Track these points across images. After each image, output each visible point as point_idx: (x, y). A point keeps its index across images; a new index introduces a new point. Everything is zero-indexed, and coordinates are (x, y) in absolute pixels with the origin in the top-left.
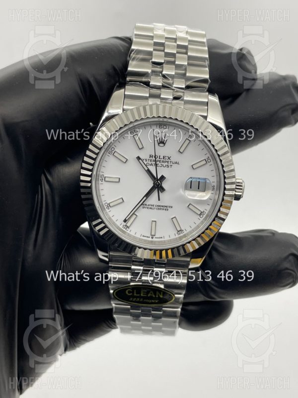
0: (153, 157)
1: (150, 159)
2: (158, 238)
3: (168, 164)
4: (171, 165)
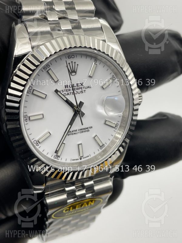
1: (66, 89)
2: (85, 157)
3: (82, 90)
4: (85, 91)
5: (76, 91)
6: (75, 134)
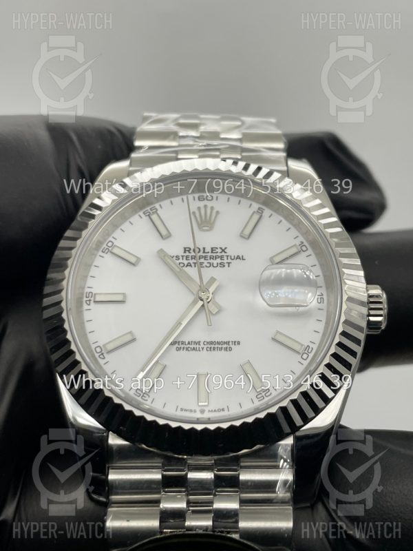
0: (192, 251)
1: (185, 255)
2: (215, 411)
3: (222, 261)
4: (229, 263)
5: (209, 261)
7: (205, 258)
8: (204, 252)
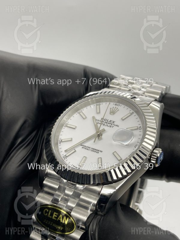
0: (104, 120)
1: (101, 120)
3: (111, 125)
4: (113, 126)
6: (87, 149)
7: (107, 123)
8: (107, 121)
